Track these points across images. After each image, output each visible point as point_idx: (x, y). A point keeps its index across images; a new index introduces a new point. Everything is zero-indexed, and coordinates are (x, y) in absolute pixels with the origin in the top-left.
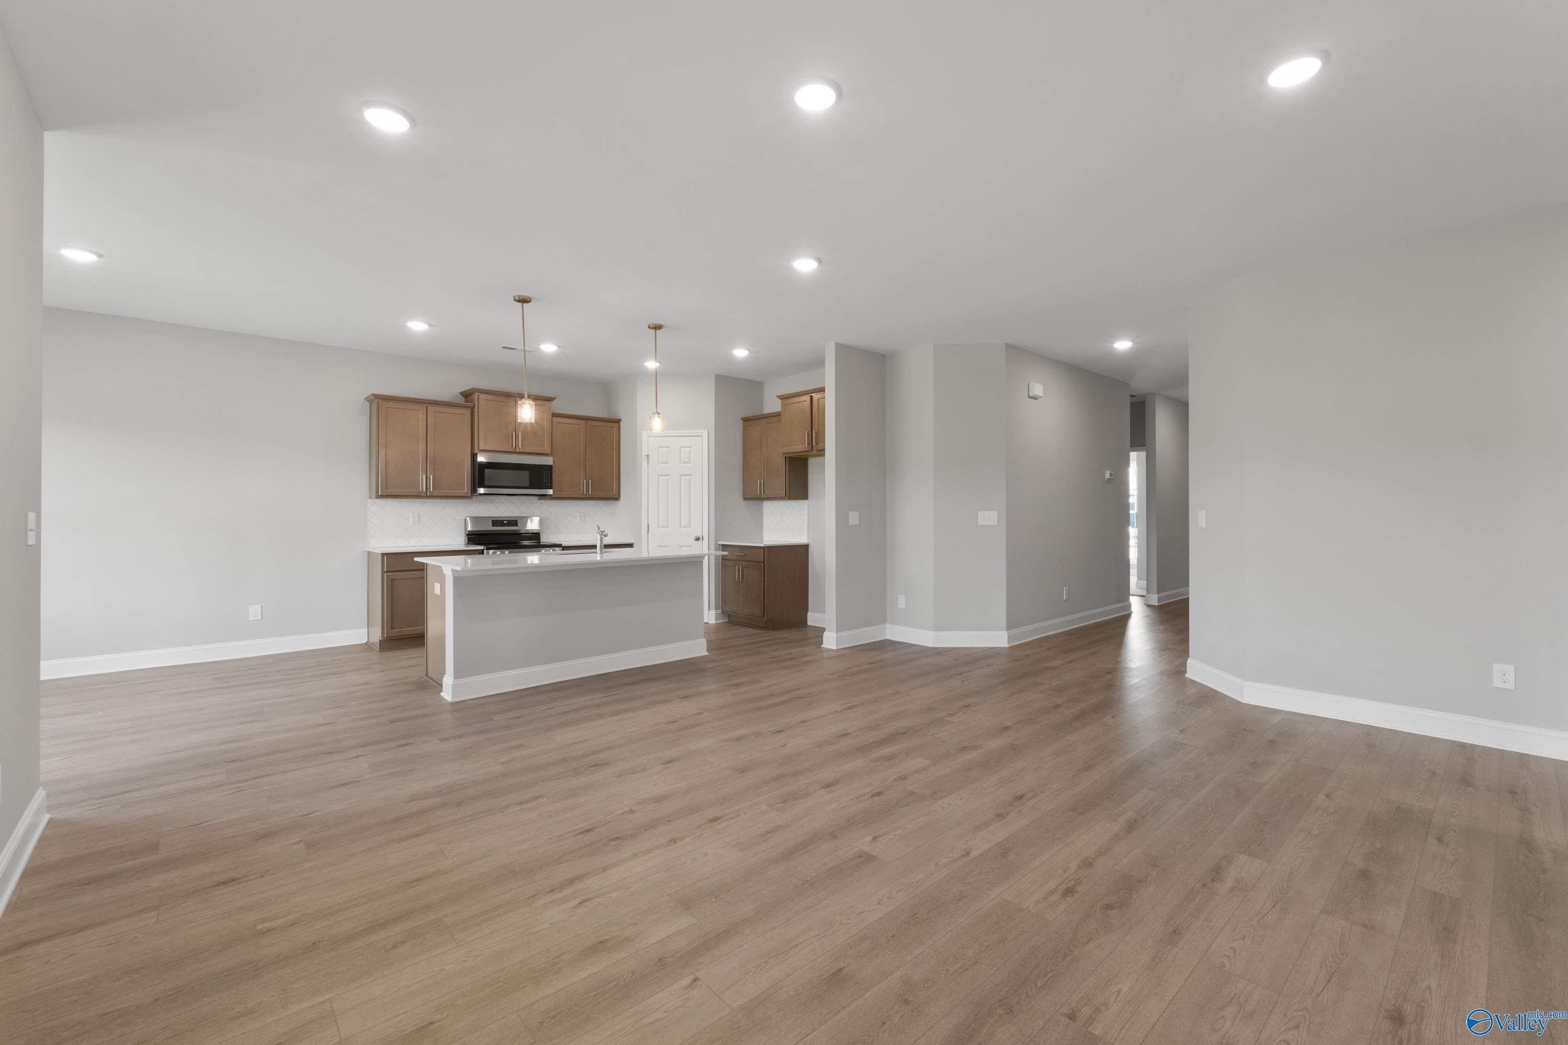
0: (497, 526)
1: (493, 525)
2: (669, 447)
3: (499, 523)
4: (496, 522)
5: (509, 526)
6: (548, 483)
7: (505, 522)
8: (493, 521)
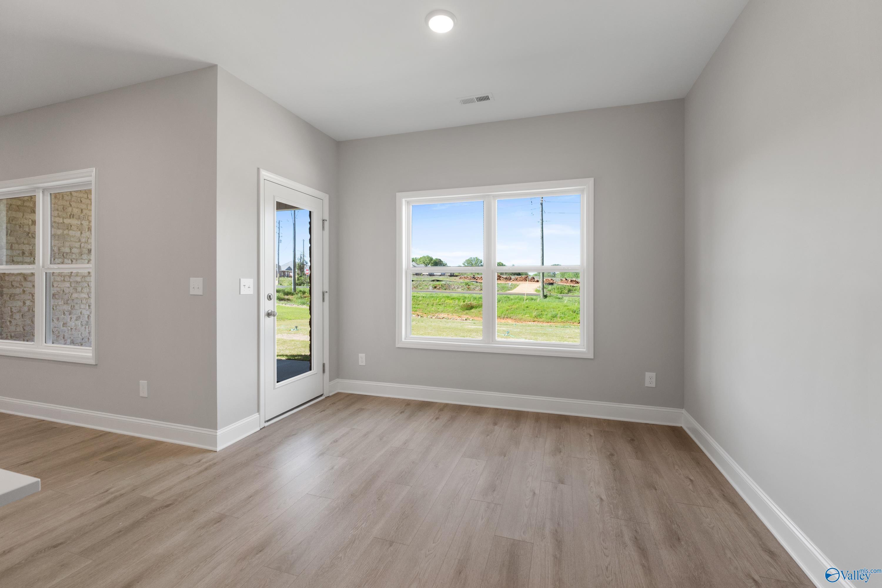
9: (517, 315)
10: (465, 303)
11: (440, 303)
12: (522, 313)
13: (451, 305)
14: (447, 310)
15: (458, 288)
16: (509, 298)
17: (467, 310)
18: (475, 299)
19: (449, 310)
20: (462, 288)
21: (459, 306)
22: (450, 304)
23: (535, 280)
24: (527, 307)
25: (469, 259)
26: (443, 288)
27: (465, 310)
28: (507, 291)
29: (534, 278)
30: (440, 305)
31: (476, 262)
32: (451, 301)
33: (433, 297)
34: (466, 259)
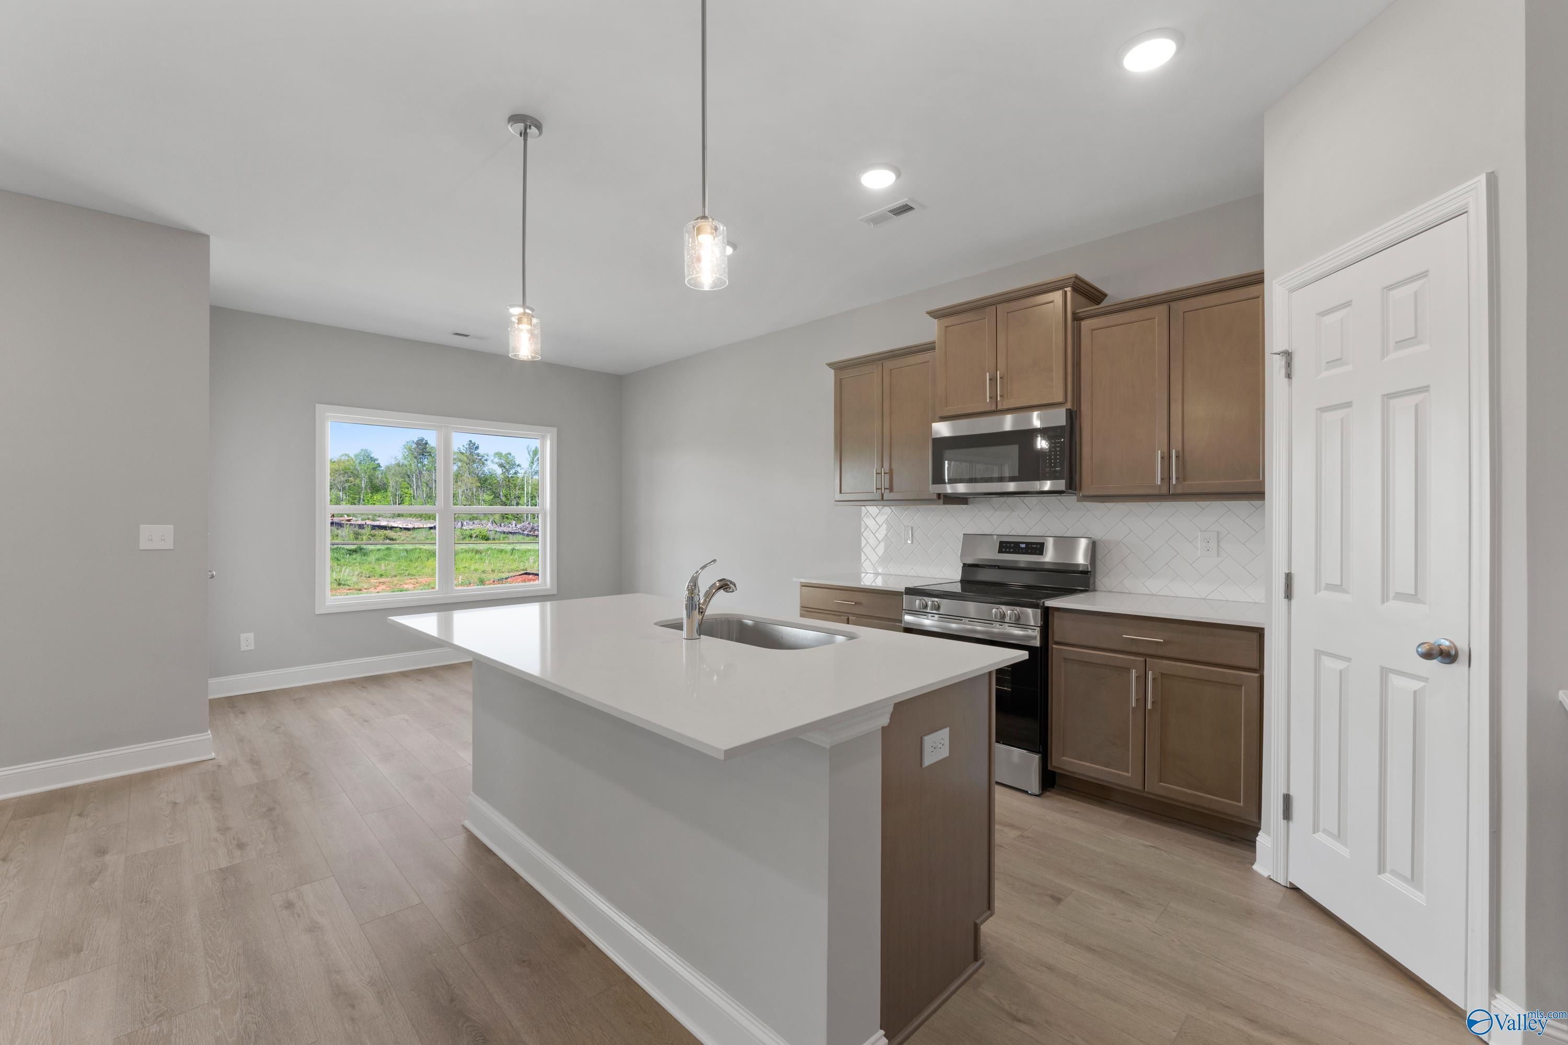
0: (1006, 552)
1: (1000, 551)
2: (1348, 304)
3: (1010, 547)
4: (1006, 546)
5: (1027, 553)
6: (1055, 466)
7: (1023, 546)
8: (1001, 543)
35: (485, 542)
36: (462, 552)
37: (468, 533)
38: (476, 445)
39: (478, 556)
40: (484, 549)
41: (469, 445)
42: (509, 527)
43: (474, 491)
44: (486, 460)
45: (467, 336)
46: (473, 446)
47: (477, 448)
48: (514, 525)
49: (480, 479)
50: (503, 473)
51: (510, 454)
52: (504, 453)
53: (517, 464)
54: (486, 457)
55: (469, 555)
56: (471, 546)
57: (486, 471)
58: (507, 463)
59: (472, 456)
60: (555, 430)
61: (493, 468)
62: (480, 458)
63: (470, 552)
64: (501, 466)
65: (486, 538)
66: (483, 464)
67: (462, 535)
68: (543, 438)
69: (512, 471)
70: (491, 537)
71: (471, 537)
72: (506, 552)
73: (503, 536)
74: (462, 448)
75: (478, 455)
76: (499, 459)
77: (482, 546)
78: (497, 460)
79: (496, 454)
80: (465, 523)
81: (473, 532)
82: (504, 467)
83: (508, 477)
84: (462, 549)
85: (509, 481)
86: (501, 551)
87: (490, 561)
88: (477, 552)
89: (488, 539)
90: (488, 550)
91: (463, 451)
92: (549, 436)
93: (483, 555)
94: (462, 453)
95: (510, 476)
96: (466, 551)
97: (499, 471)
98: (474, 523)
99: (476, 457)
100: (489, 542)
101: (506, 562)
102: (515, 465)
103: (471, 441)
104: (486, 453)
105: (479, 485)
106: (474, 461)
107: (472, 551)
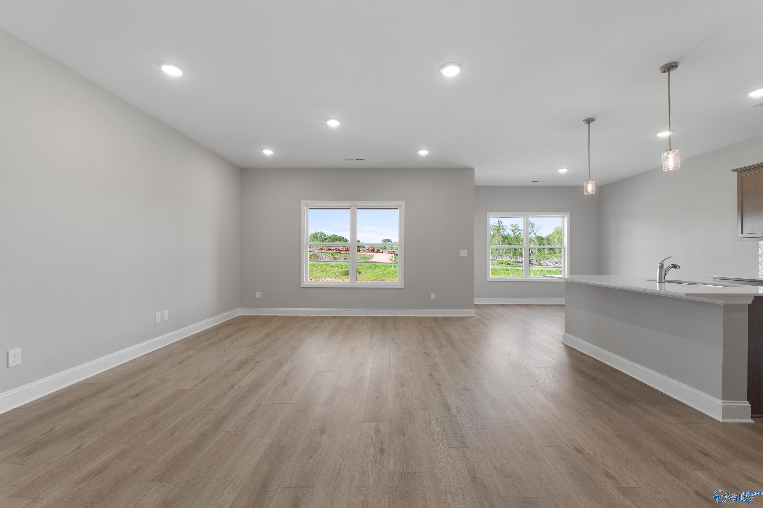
9: (389, 278)
10: (342, 270)
11: (321, 270)
12: (392, 277)
13: (331, 272)
14: (329, 276)
15: (325, 258)
16: (377, 265)
17: (346, 275)
18: (342, 266)
19: (331, 275)
20: (329, 258)
21: (338, 272)
22: (330, 270)
23: (380, 252)
24: (395, 272)
25: (314, 233)
26: (312, 258)
27: (345, 275)
28: (367, 260)
29: (379, 250)
30: (322, 271)
31: (321, 236)
32: (330, 268)
33: (314, 265)
34: (312, 233)
35: (509, 266)
36: (501, 270)
37: (501, 262)
38: (501, 222)
39: (507, 272)
40: (510, 269)
41: (498, 222)
42: (518, 259)
43: (501, 243)
44: (506, 228)
45: (537, 181)
46: (500, 222)
47: (502, 223)
48: (520, 259)
49: (503, 237)
50: (514, 234)
51: (517, 225)
52: (514, 224)
53: (520, 229)
54: (506, 227)
55: (503, 271)
56: (504, 267)
57: (506, 233)
58: (515, 229)
59: (499, 227)
60: (569, 213)
61: (509, 232)
62: (503, 227)
63: (504, 270)
64: (513, 231)
65: (509, 264)
66: (505, 230)
67: (499, 262)
68: (564, 217)
69: (518, 233)
70: (511, 264)
71: (502, 264)
72: (520, 271)
73: (516, 263)
74: (495, 223)
75: (502, 226)
76: (512, 227)
77: (509, 267)
78: (511, 228)
79: (511, 225)
80: (498, 258)
81: (503, 261)
82: (514, 231)
83: (516, 236)
84: (500, 269)
85: (517, 238)
86: (518, 270)
87: (513, 274)
88: (507, 270)
89: (510, 265)
90: (511, 269)
91: (495, 225)
92: (566, 216)
93: (510, 271)
94: (495, 226)
95: (517, 235)
96: (502, 269)
97: (512, 233)
98: (502, 258)
99: (501, 227)
100: (510, 266)
101: (520, 275)
102: (519, 230)
103: (499, 220)
104: (506, 225)
105: (503, 240)
106: (500, 229)
107: (505, 269)
